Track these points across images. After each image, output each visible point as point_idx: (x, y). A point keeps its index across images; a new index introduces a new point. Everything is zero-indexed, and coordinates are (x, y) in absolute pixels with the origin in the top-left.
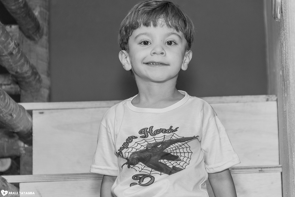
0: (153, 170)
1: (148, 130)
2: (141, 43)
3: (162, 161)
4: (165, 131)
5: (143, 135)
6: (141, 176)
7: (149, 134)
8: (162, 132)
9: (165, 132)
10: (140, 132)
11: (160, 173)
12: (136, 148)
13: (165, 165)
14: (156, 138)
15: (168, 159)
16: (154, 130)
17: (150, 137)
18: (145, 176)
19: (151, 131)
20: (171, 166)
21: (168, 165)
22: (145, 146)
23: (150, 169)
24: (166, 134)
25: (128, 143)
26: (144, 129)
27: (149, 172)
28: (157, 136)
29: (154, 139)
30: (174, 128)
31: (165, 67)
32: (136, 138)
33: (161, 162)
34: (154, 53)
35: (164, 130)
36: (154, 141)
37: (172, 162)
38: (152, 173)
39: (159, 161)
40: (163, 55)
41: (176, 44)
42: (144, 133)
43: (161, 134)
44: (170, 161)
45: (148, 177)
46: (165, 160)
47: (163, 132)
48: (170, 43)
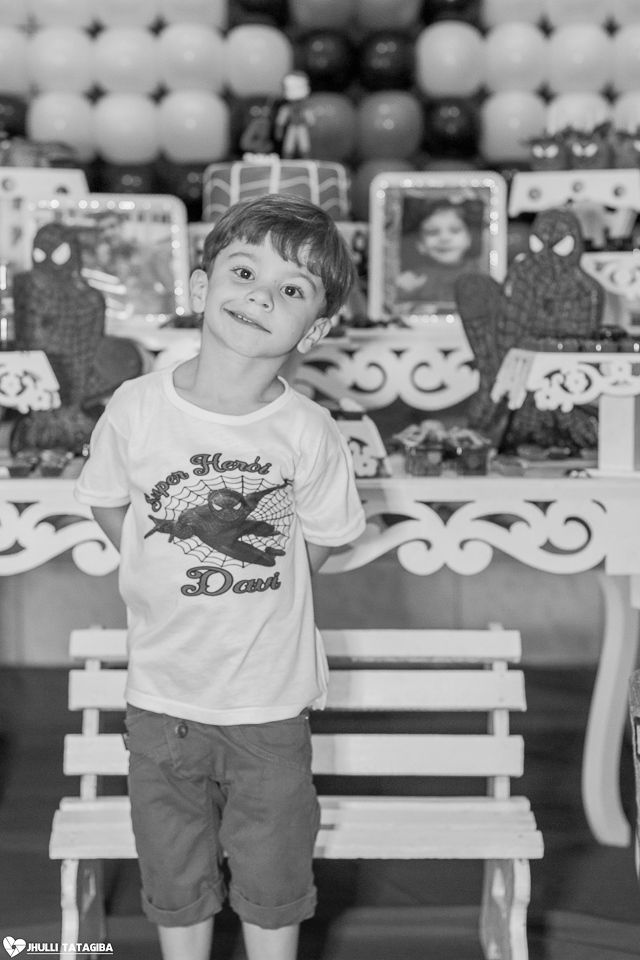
0: (228, 558)
1: (210, 459)
2: (235, 270)
3: (245, 539)
4: (245, 467)
5: (200, 466)
6: (203, 571)
7: (211, 466)
8: (239, 467)
9: (244, 469)
10: (194, 460)
11: (240, 563)
12: (188, 500)
13: (251, 546)
14: (225, 480)
15: (257, 535)
16: (222, 460)
17: (213, 474)
18: (212, 570)
19: (215, 463)
20: (263, 549)
21: (255, 545)
22: (206, 497)
23: (222, 556)
24: (246, 474)
25: (169, 485)
26: (202, 456)
27: (221, 563)
28: (227, 473)
29: (220, 480)
30: (262, 463)
31: (262, 332)
32: (186, 476)
33: (242, 542)
34: (252, 300)
35: (243, 465)
36: (222, 486)
37: (264, 540)
38: (225, 563)
39: (240, 539)
40: (266, 310)
41: (301, 296)
42: (203, 462)
43: (237, 473)
44: (260, 538)
45: (217, 572)
46: (252, 536)
47: (242, 468)
48: (291, 291)
